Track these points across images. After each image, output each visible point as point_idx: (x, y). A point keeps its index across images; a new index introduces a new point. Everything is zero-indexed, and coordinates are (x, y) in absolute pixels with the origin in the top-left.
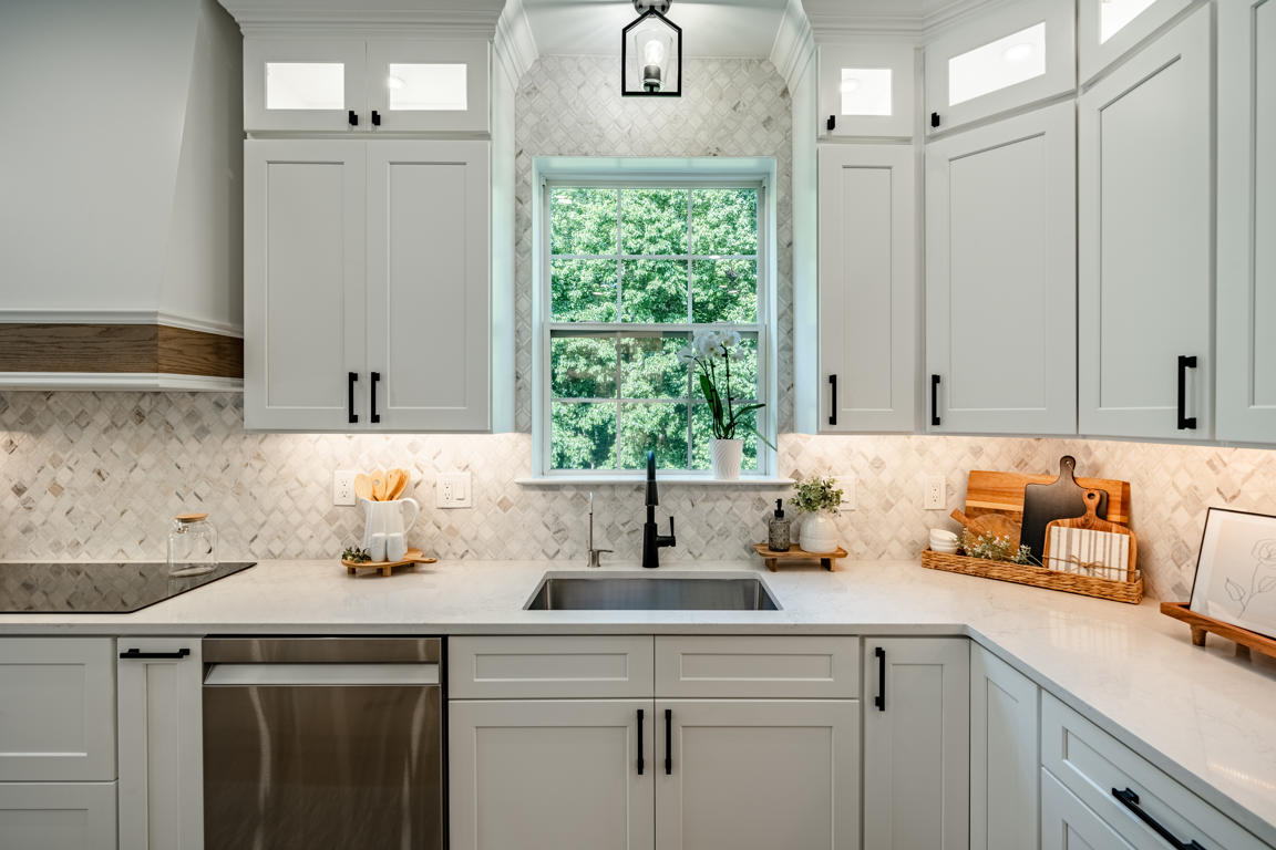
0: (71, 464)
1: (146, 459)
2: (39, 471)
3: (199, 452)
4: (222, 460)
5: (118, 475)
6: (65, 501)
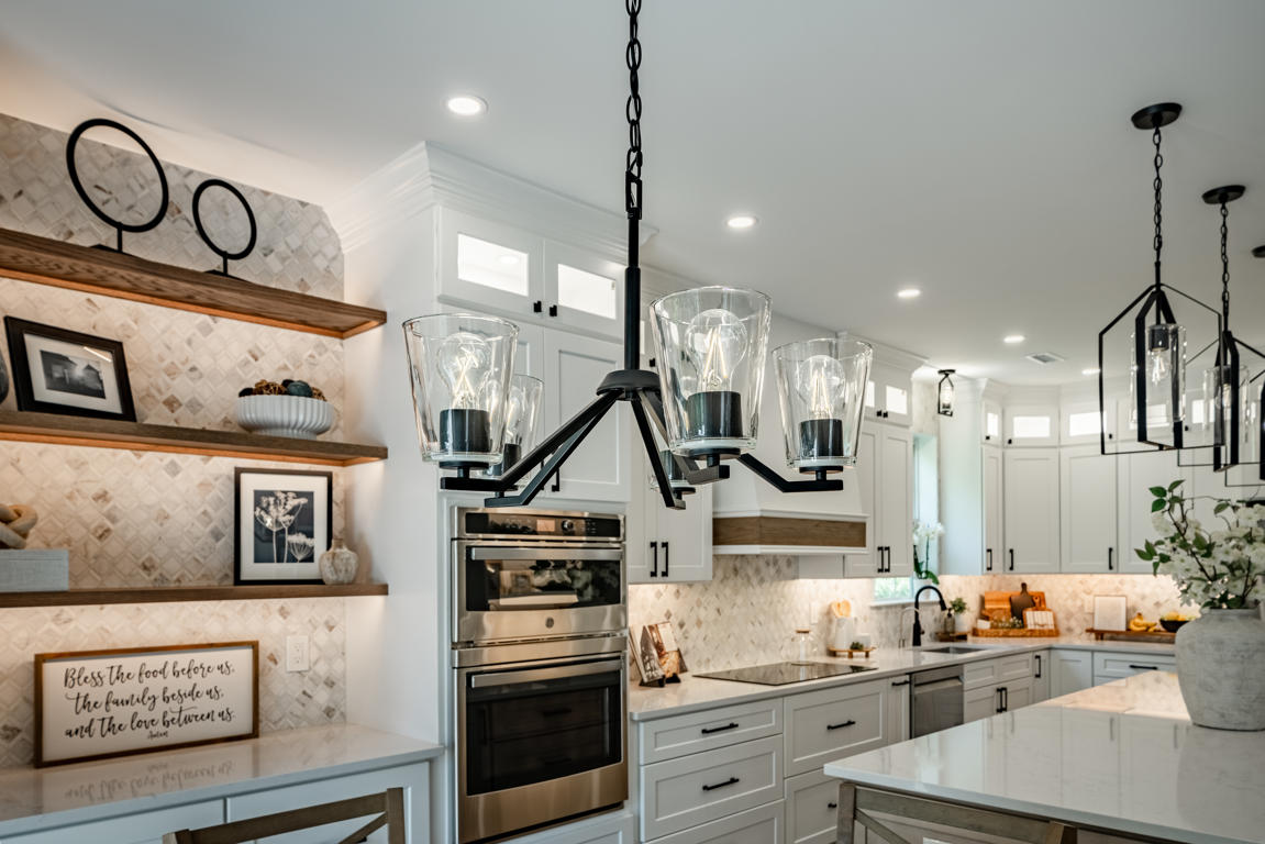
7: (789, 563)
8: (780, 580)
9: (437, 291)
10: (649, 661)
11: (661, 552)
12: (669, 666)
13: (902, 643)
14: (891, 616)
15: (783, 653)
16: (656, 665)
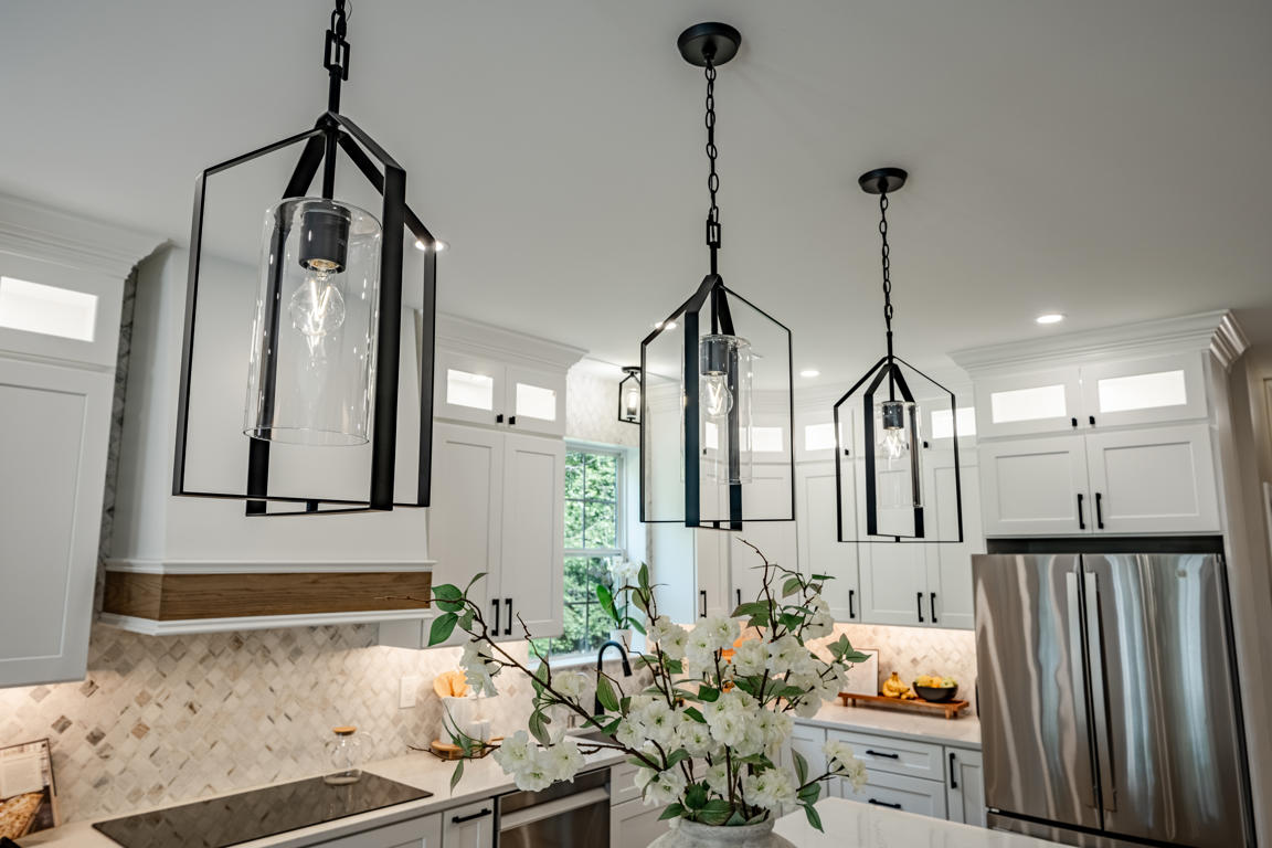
0: (160, 701)
1: (242, 686)
2: (122, 713)
3: (293, 673)
4: (311, 678)
6: (150, 742)
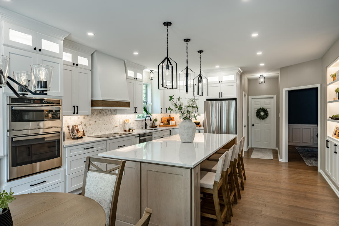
0: (92, 120)
1: (101, 119)
4: (109, 119)
5: (97, 122)
6: (91, 126)
7: (114, 111)
8: (112, 115)
9: (3, 43)
10: (74, 133)
11: (76, 108)
12: (80, 134)
13: (142, 128)
14: (140, 122)
15: (113, 131)
16: (76, 134)
